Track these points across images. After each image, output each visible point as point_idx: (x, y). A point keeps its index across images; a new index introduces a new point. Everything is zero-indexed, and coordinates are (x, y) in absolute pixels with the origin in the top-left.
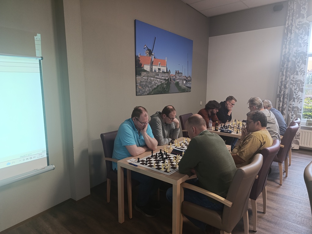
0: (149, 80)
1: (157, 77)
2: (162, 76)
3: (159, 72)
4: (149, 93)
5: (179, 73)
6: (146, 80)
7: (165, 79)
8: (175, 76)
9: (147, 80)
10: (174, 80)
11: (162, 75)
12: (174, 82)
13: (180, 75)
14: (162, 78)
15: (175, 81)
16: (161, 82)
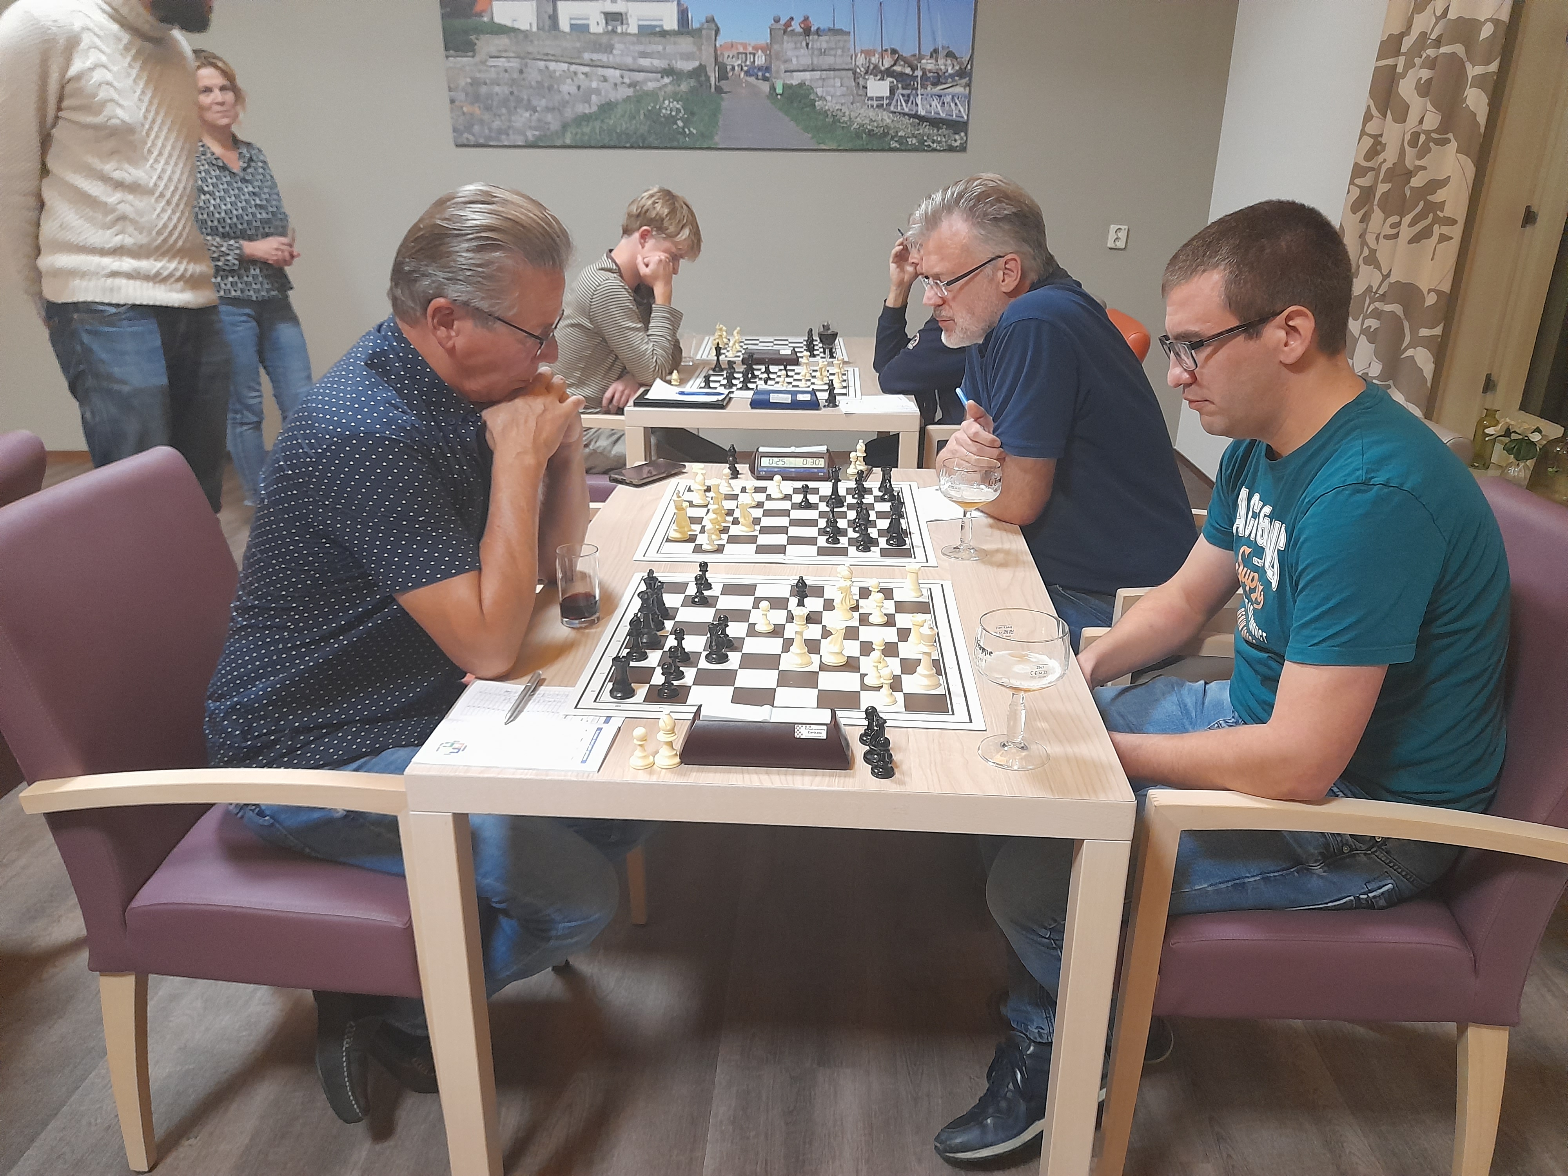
0: (533, 76)
1: (595, 56)
2: (644, 55)
3: (614, 31)
4: (539, 138)
5: (807, 31)
6: (516, 75)
7: (669, 72)
8: (766, 49)
9: (521, 72)
10: (765, 73)
11: (641, 48)
12: (765, 87)
13: (823, 42)
14: (645, 62)
15: (765, 79)
16: (632, 85)
